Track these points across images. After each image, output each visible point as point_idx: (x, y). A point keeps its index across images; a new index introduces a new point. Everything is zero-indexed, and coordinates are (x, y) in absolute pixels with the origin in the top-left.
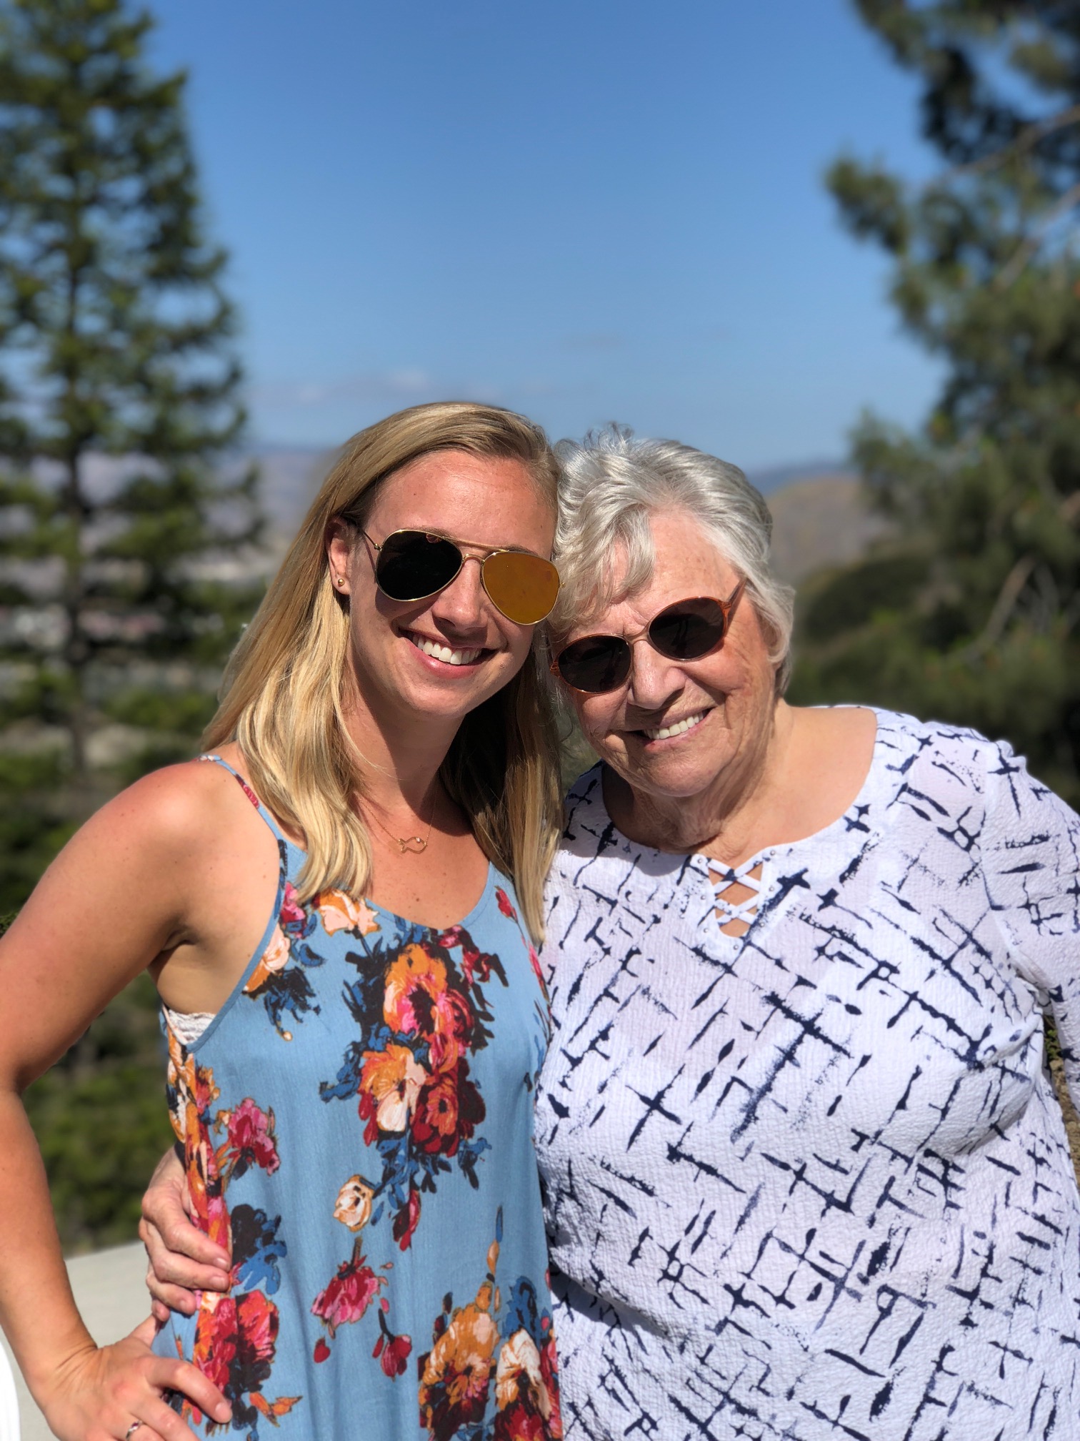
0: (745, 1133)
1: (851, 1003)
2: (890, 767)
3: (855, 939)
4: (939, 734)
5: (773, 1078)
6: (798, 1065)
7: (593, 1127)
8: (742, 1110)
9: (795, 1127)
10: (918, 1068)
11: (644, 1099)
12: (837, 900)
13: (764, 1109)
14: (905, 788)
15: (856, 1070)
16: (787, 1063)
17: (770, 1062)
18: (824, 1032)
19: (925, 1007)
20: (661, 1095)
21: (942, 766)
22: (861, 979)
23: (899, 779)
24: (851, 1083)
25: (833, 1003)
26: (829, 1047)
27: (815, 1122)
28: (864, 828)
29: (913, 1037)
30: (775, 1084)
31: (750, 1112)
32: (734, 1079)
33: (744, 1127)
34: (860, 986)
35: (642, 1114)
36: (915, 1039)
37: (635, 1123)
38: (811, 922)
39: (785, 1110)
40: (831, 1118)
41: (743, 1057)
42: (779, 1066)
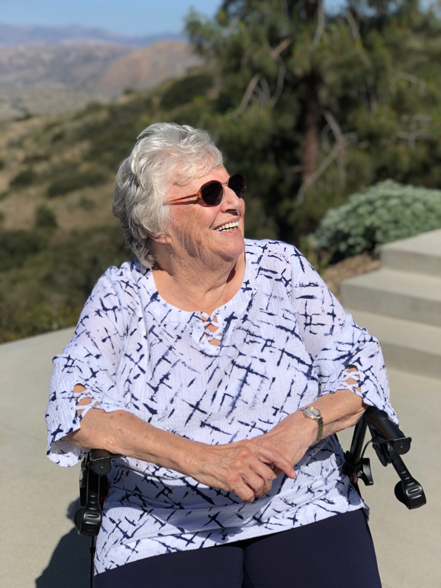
0: (231, 414)
1: (261, 358)
2: (253, 263)
3: (255, 334)
4: (269, 243)
5: (240, 391)
6: (249, 385)
7: (170, 418)
8: (230, 406)
9: (251, 409)
10: (293, 380)
11: (191, 405)
12: (248, 318)
13: (239, 403)
14: (260, 269)
15: (272, 383)
16: (245, 384)
17: (237, 385)
18: (255, 370)
19: (289, 355)
20: (198, 403)
21: (272, 256)
22: (262, 348)
23: (257, 266)
24: (271, 389)
25: (254, 359)
26: (258, 376)
27: (259, 406)
28: (250, 289)
29: (288, 369)
30: (242, 393)
31: (234, 406)
32: (225, 394)
33: (231, 412)
34: (262, 350)
35: (191, 412)
36: (289, 369)
37: (188, 416)
38: (241, 328)
39: (247, 403)
40: (265, 403)
41: (226, 385)
42: (242, 386)
